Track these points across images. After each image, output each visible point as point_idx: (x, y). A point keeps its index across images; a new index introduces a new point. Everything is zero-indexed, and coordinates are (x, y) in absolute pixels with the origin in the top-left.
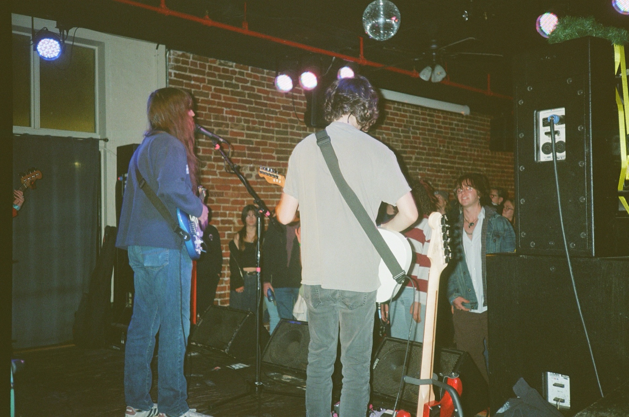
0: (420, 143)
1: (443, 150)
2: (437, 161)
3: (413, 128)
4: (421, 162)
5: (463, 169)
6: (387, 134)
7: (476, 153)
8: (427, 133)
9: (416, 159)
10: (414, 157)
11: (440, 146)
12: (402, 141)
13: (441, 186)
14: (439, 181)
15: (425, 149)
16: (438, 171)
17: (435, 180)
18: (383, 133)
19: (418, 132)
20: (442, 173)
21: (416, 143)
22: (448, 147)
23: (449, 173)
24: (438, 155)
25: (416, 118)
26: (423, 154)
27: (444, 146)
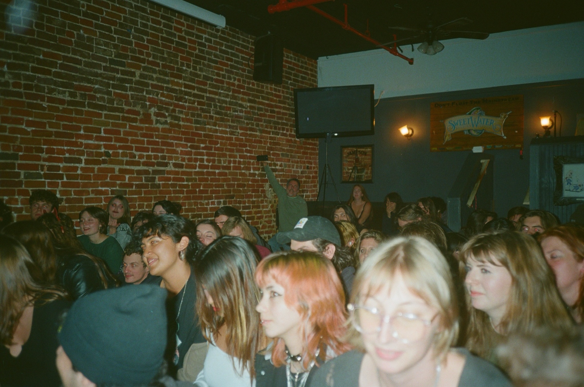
0: (148, 55)
1: (186, 70)
2: (178, 84)
3: (137, 30)
4: (150, 82)
5: (217, 101)
6: (85, 30)
7: (236, 83)
8: (160, 42)
9: (142, 76)
10: (138, 73)
11: (182, 64)
12: (116, 47)
13: (183, 120)
14: (181, 112)
15: (158, 65)
16: (180, 99)
17: (174, 111)
18: (81, 28)
19: (145, 37)
20: (186, 102)
21: (141, 53)
22: (195, 68)
23: (196, 104)
24: (180, 77)
25: (142, 18)
26: (155, 72)
27: (188, 66)
